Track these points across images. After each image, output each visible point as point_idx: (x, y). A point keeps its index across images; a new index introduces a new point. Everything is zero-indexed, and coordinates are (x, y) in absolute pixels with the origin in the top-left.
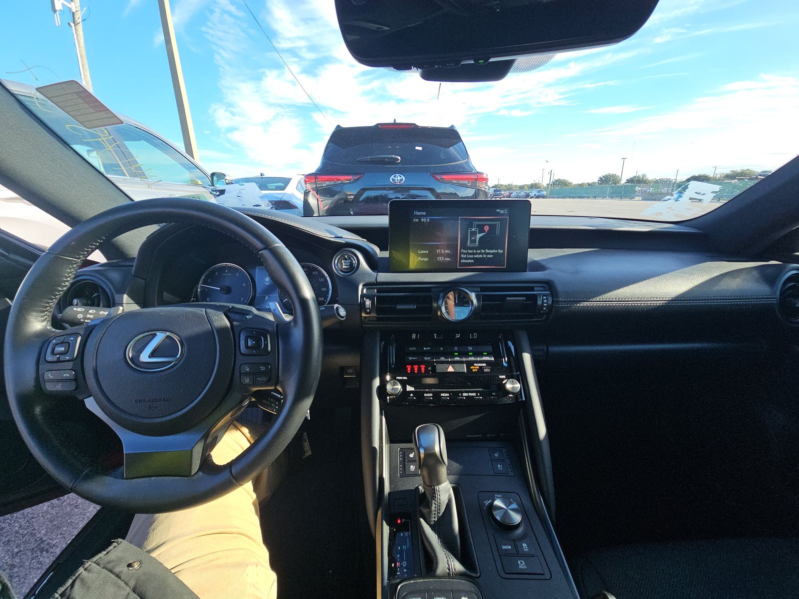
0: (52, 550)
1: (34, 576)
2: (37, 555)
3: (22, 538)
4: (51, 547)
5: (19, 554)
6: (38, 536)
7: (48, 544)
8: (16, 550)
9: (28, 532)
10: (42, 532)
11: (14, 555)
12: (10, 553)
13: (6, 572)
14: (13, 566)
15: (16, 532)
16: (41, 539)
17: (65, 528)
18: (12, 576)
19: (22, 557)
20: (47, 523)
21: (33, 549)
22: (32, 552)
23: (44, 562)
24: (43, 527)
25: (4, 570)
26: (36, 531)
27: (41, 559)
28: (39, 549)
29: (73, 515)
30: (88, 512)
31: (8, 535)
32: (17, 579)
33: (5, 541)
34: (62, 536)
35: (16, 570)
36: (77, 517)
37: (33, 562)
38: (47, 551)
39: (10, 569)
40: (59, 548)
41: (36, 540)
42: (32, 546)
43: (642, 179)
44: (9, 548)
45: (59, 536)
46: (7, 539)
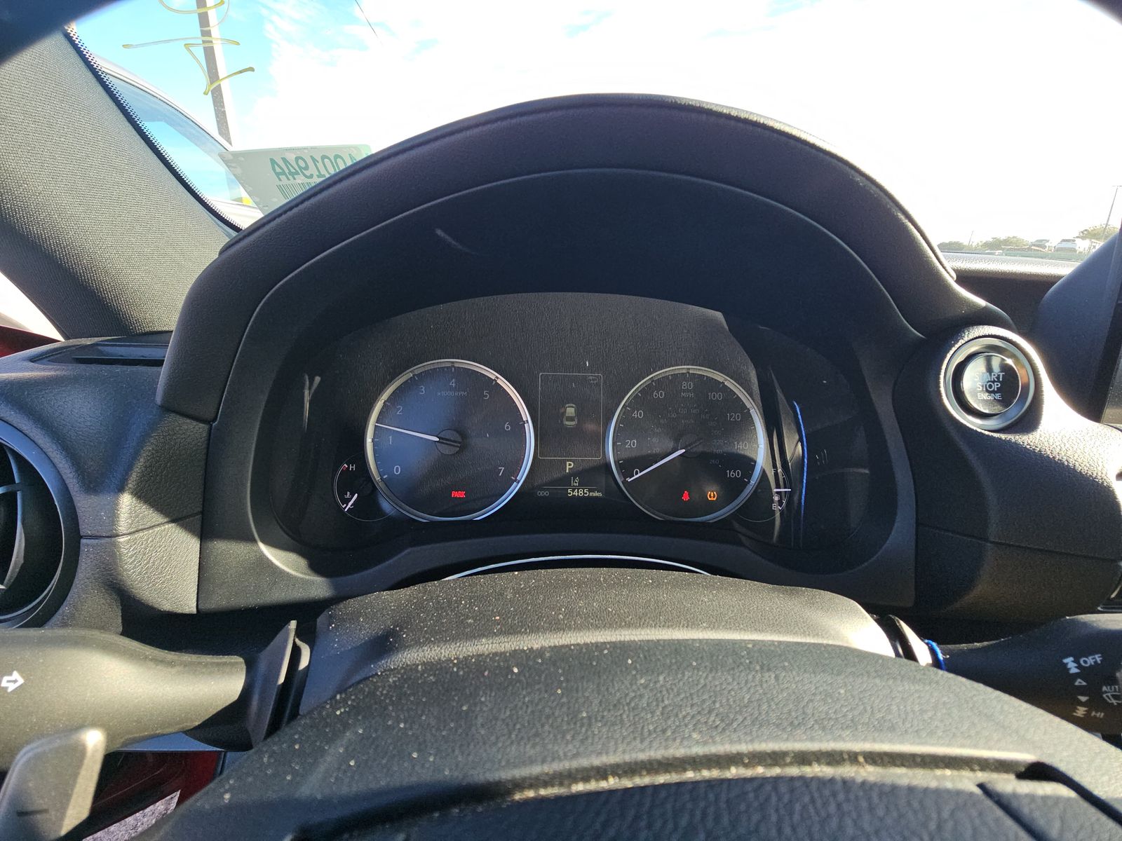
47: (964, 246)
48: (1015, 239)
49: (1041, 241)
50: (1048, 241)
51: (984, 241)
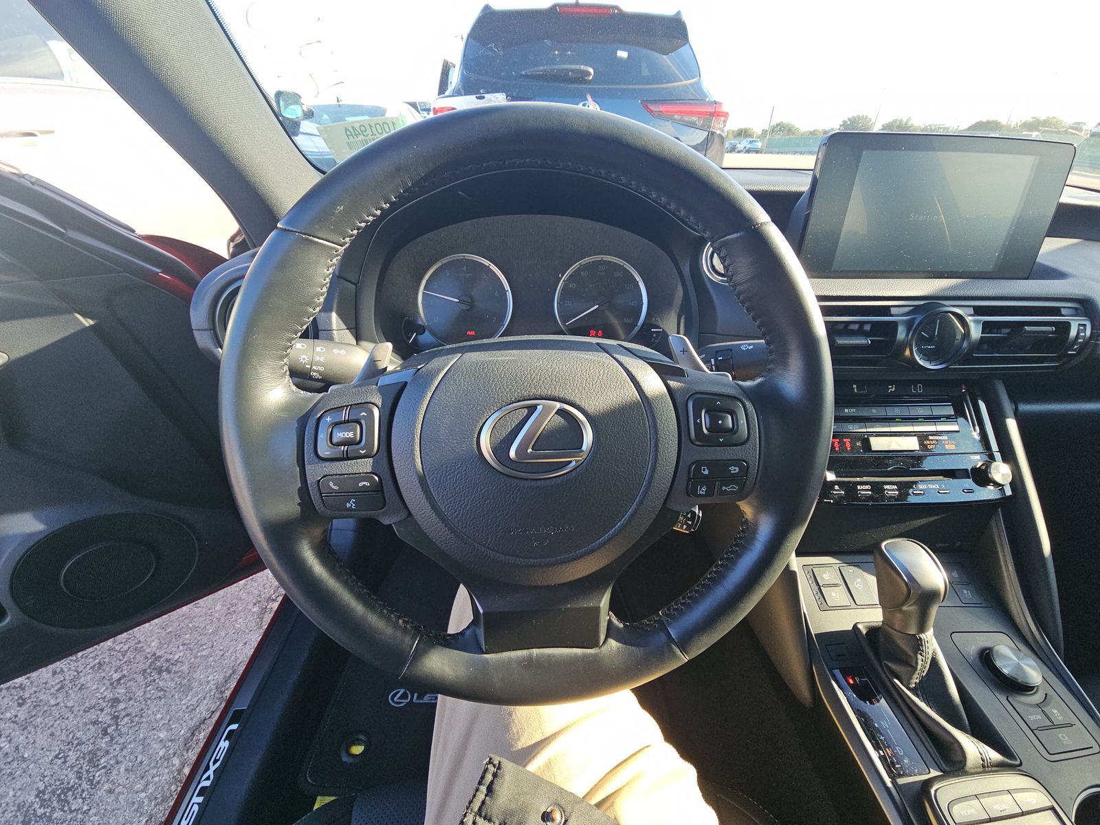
0: (174, 669)
1: (155, 709)
2: (152, 678)
3: (121, 658)
4: (173, 664)
5: (122, 681)
6: (148, 650)
7: (167, 660)
8: (116, 676)
9: (129, 648)
10: (153, 644)
11: (114, 685)
12: (106, 682)
13: (105, 712)
14: (116, 701)
15: (109, 650)
16: (154, 655)
17: (188, 636)
18: (117, 717)
19: (129, 685)
20: (157, 631)
21: (145, 671)
22: (143, 675)
23: (167, 687)
24: (153, 638)
25: (102, 710)
26: (142, 645)
27: (161, 684)
28: (154, 669)
29: (195, 617)
30: (216, 612)
31: (97, 655)
32: (126, 719)
33: (95, 665)
34: (185, 647)
35: (122, 706)
36: (201, 619)
37: (148, 689)
38: (168, 671)
39: (112, 706)
40: (187, 664)
41: (146, 658)
42: (141, 666)
43: (906, 124)
44: (103, 674)
45: (181, 648)
46: (97, 661)
47: (1002, 126)
48: (1055, 120)
49: (1079, 123)
50: (1085, 124)
51: (1023, 121)
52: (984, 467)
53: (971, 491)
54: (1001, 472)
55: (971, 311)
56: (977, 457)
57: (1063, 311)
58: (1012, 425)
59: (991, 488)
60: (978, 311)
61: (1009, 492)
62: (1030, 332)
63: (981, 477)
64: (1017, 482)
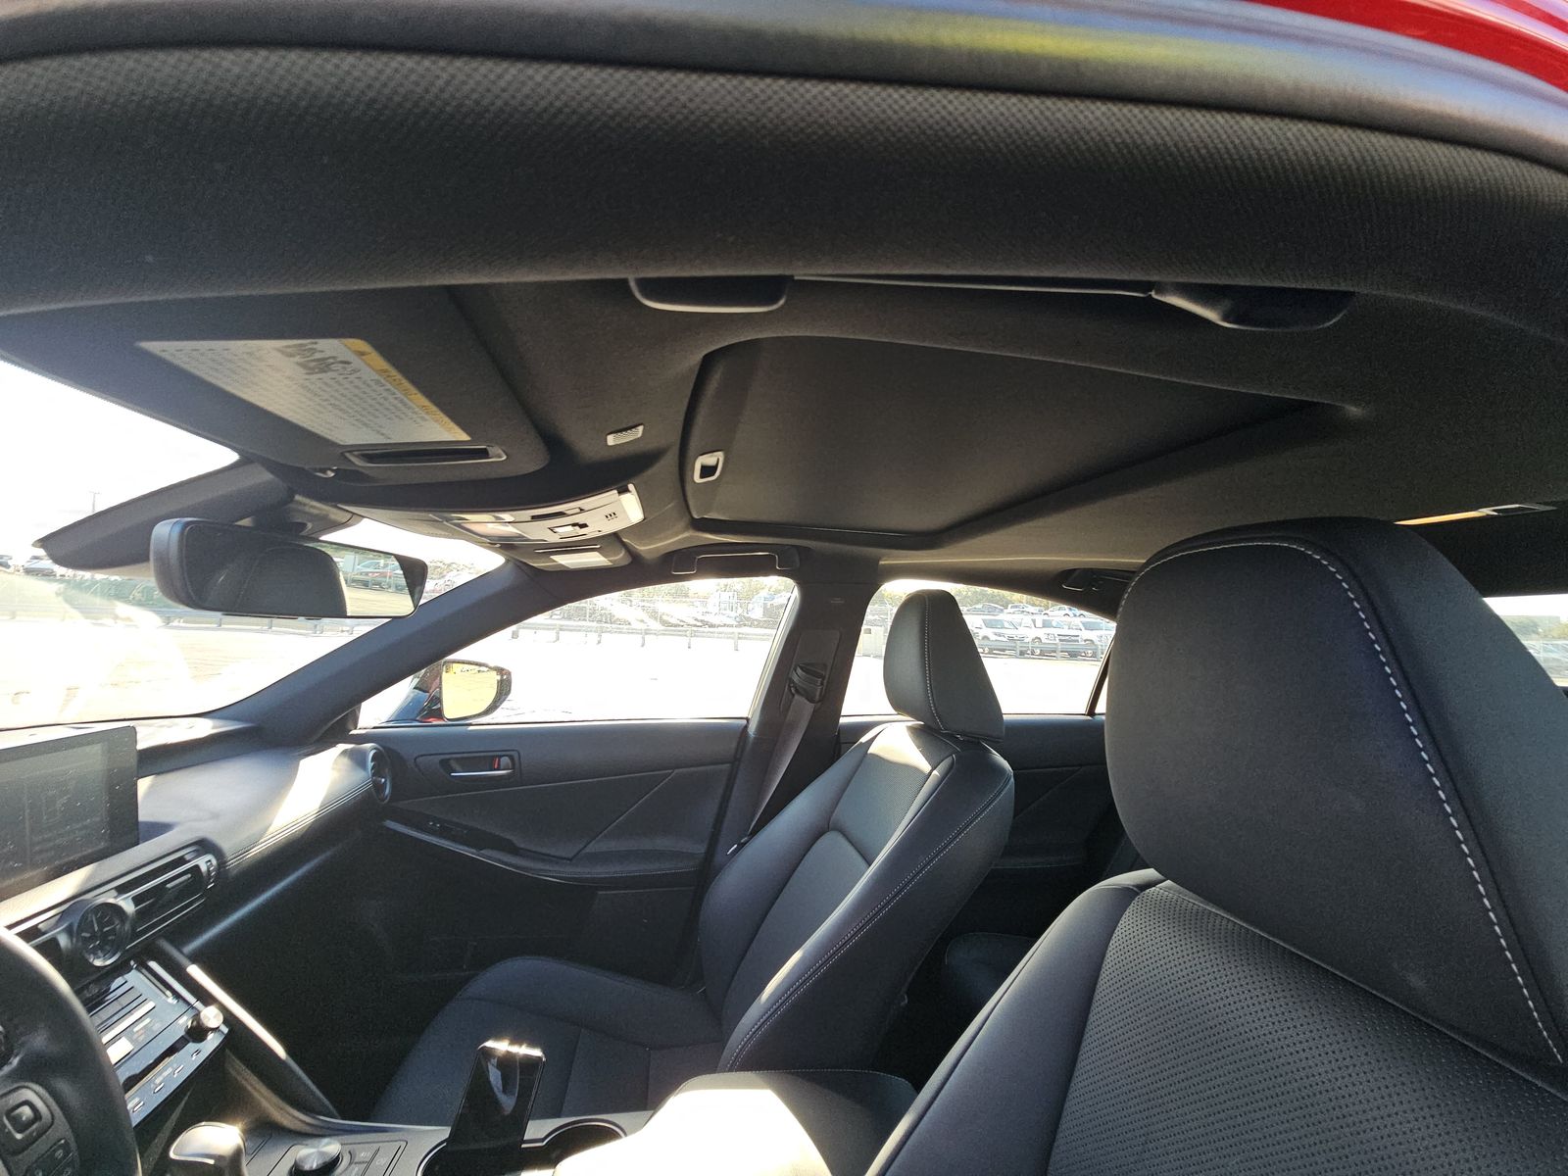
52: (195, 1023)
53: (198, 1052)
54: (211, 1017)
55: (114, 893)
56: (185, 1018)
57: (187, 857)
58: (195, 971)
59: (211, 1036)
60: (122, 890)
61: (226, 1030)
62: (173, 888)
63: (198, 1033)
64: (230, 1019)
